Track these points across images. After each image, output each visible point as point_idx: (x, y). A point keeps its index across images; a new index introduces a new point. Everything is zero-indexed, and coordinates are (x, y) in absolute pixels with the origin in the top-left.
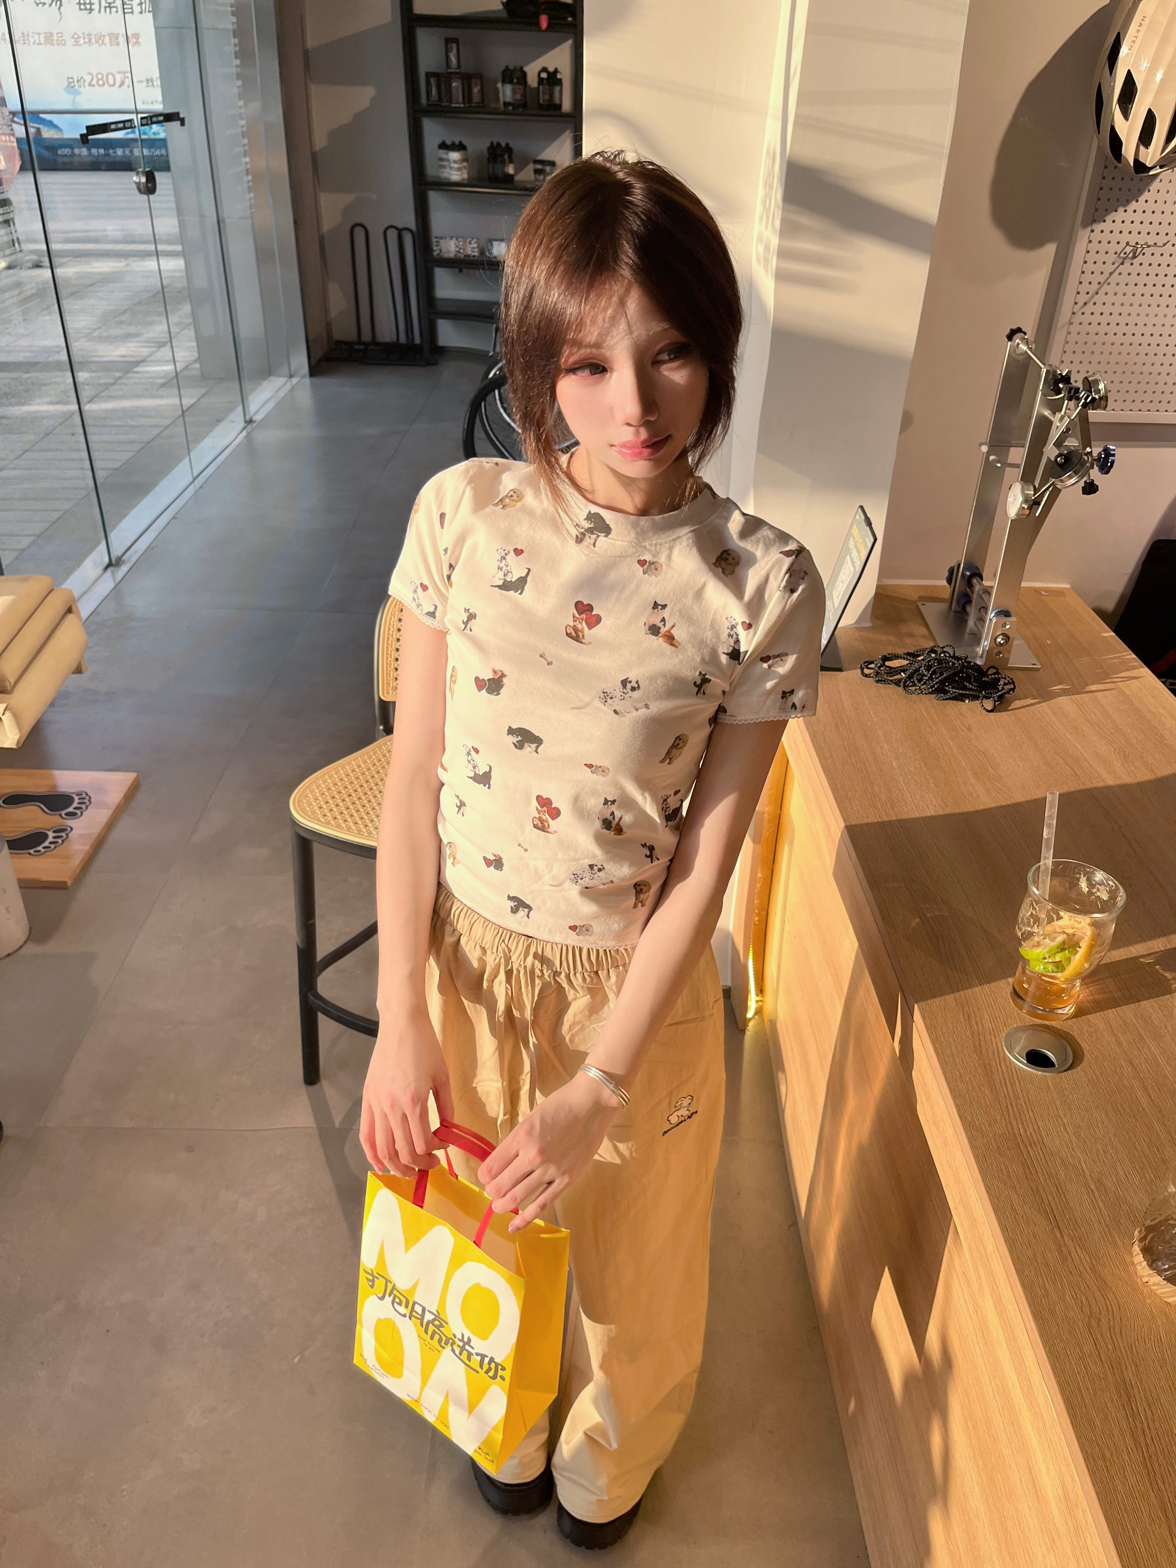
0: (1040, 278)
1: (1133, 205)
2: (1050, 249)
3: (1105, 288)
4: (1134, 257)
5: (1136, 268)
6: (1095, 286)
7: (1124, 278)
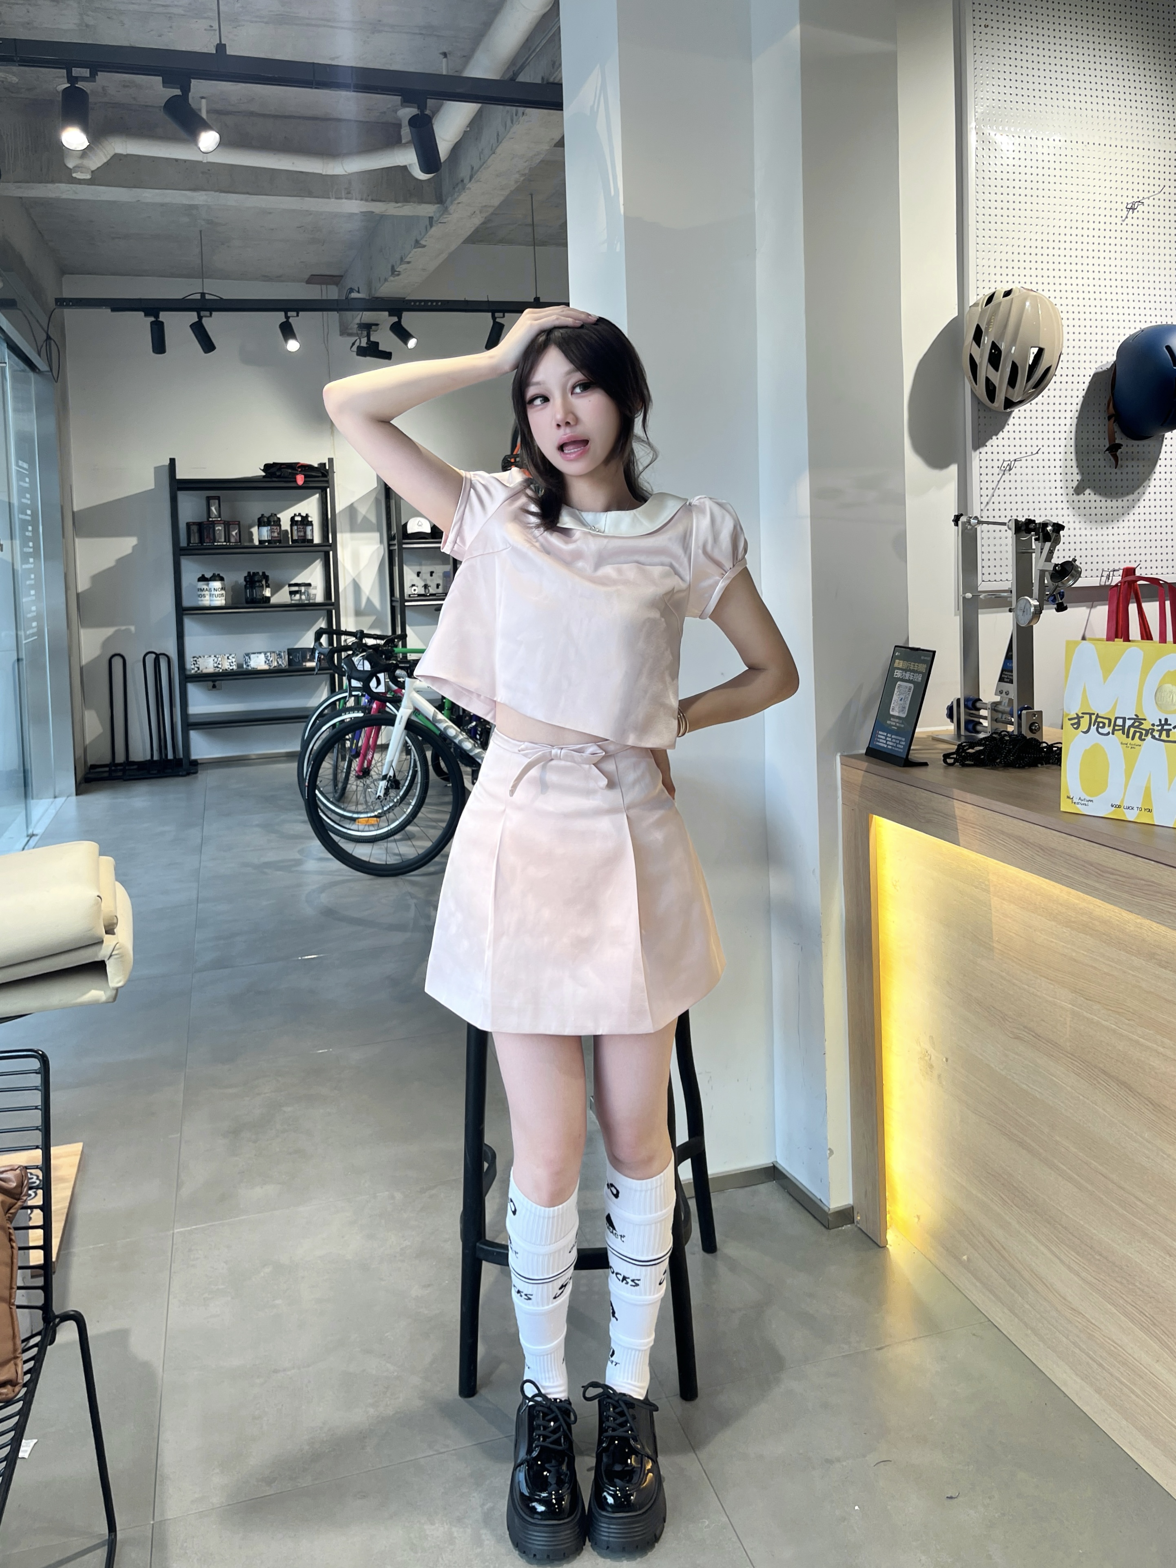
0: (951, 490)
1: (1001, 435)
2: (954, 469)
3: (997, 492)
4: (1010, 469)
5: (1013, 478)
6: (990, 492)
7: (1007, 485)
